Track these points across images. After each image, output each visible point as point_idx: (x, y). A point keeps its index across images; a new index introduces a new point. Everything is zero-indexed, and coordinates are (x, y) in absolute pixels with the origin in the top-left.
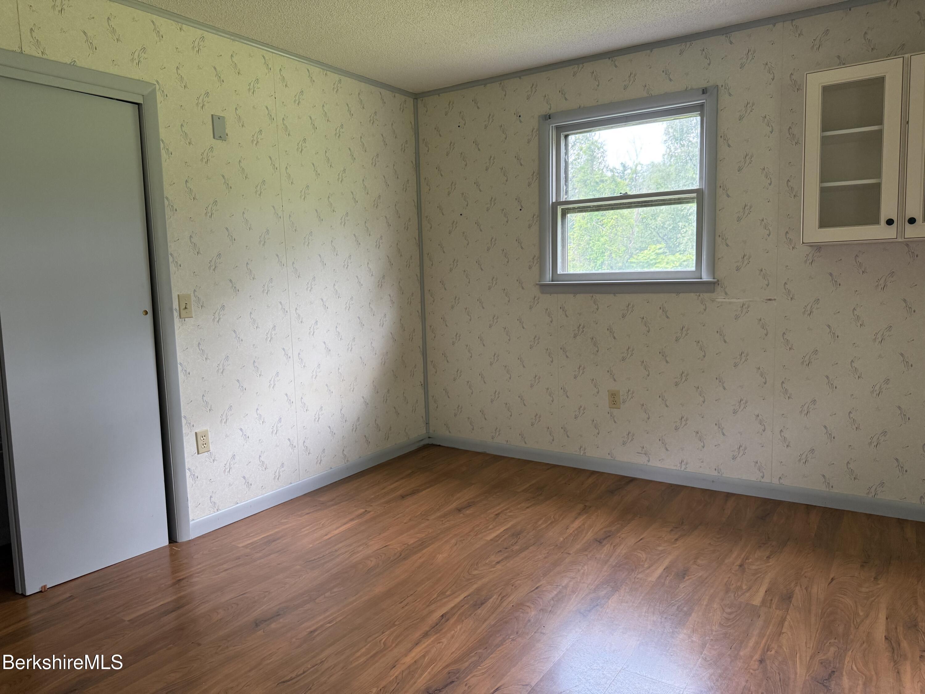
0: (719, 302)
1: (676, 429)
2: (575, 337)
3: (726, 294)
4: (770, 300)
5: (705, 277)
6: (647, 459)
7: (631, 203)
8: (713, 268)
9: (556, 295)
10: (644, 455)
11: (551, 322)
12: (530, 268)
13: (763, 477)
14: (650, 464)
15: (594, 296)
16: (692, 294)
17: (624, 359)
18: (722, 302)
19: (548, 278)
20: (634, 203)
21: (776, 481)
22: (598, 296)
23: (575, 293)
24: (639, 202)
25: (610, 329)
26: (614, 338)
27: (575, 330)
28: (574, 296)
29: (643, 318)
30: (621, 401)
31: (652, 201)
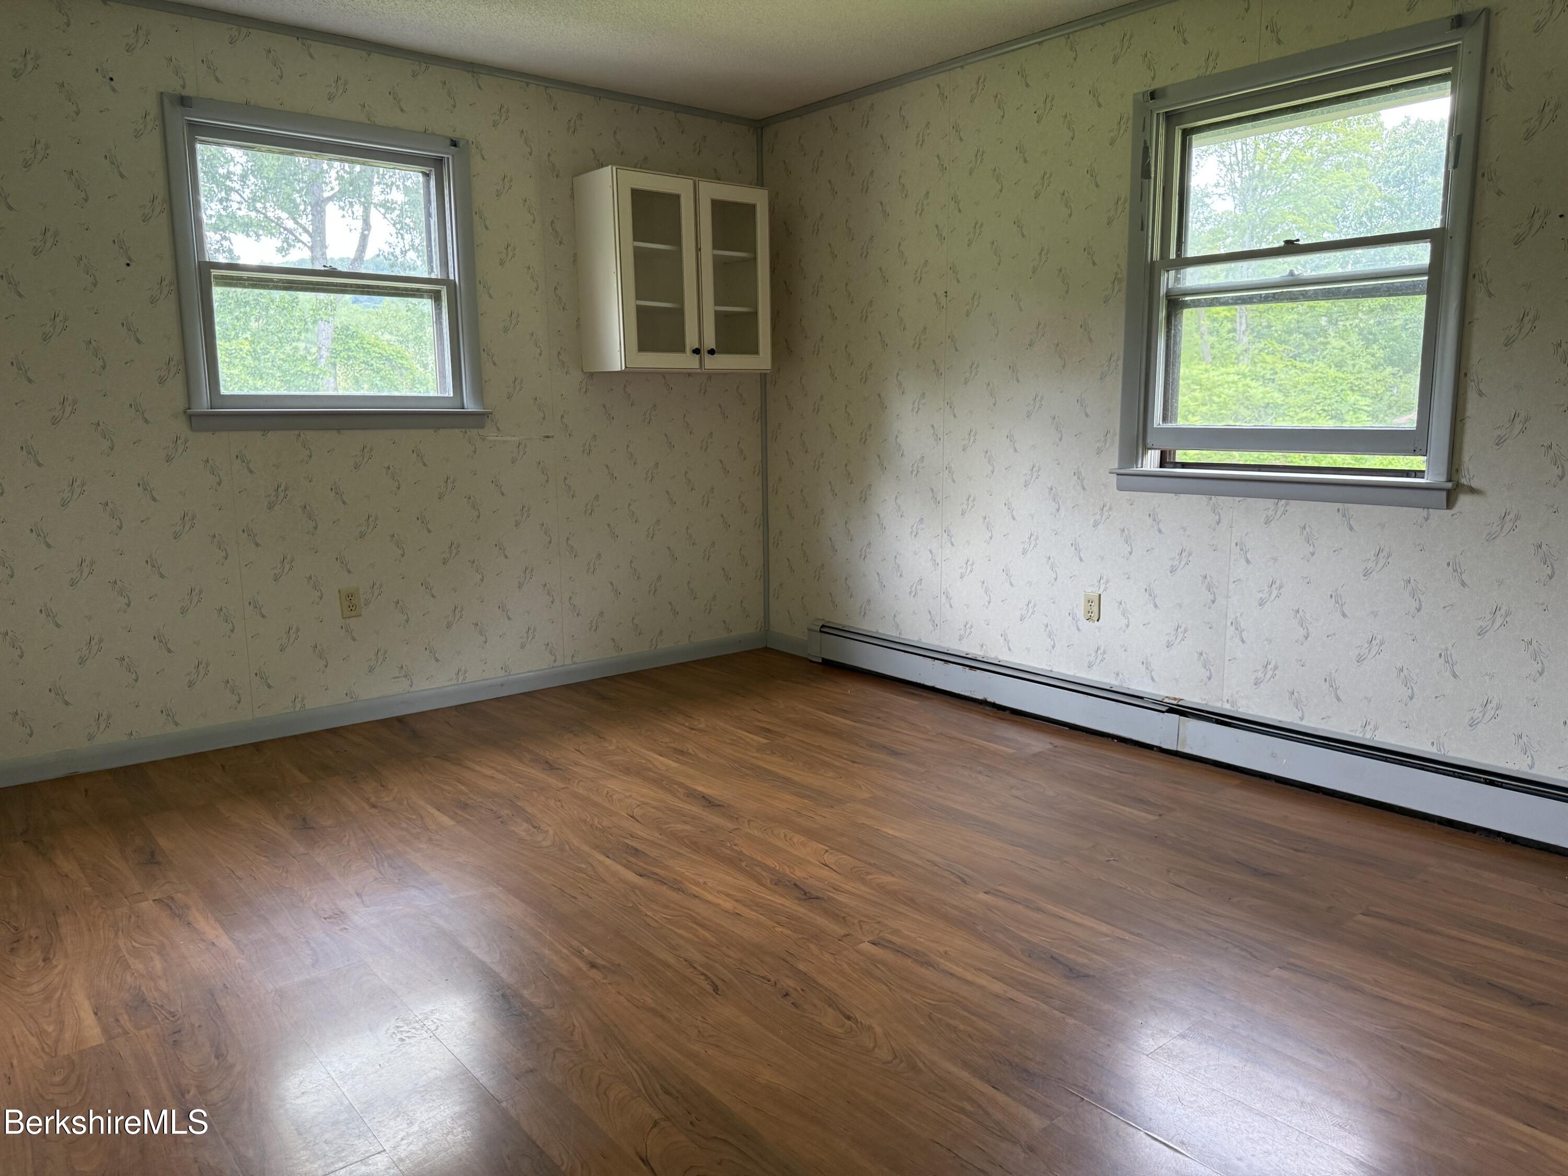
0: (491, 441)
1: (449, 626)
2: (270, 507)
3: (498, 429)
4: (547, 437)
5: (470, 406)
6: (409, 683)
7: (346, 285)
8: (479, 391)
9: (224, 434)
10: (404, 679)
11: (219, 484)
12: (162, 381)
13: (555, 661)
14: (414, 688)
15: (302, 435)
16: (457, 430)
17: (362, 536)
18: (495, 441)
19: (203, 404)
20: (351, 285)
21: (568, 661)
22: (309, 435)
23: (265, 430)
24: (358, 286)
25: (335, 489)
26: (344, 503)
27: (269, 496)
28: (263, 435)
29: (389, 468)
30: (362, 601)
31: (378, 287)
